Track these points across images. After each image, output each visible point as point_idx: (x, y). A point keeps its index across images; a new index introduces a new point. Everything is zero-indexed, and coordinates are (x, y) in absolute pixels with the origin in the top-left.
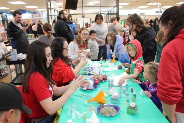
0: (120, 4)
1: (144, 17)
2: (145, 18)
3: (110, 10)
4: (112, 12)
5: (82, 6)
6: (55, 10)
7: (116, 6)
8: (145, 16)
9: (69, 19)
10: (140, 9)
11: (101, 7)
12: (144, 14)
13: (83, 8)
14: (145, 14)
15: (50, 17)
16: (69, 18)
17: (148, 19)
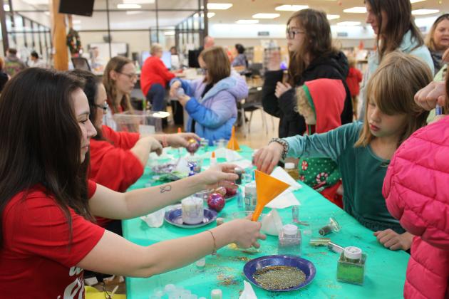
0: (210, 6)
1: (268, 41)
2: (270, 45)
3: (182, 23)
4: (187, 26)
5: (105, 8)
6: (24, 18)
7: (199, 10)
8: (272, 40)
9: (72, 43)
10: (257, 21)
11: (160, 13)
12: (268, 34)
13: (111, 13)
14: (271, 36)
15: (10, 37)
16: (72, 40)
17: (279, 48)
